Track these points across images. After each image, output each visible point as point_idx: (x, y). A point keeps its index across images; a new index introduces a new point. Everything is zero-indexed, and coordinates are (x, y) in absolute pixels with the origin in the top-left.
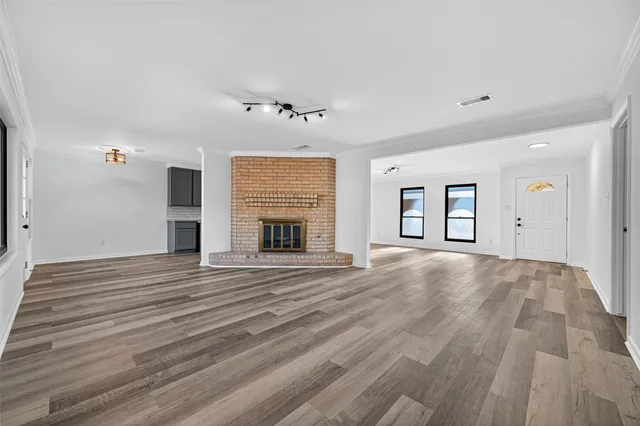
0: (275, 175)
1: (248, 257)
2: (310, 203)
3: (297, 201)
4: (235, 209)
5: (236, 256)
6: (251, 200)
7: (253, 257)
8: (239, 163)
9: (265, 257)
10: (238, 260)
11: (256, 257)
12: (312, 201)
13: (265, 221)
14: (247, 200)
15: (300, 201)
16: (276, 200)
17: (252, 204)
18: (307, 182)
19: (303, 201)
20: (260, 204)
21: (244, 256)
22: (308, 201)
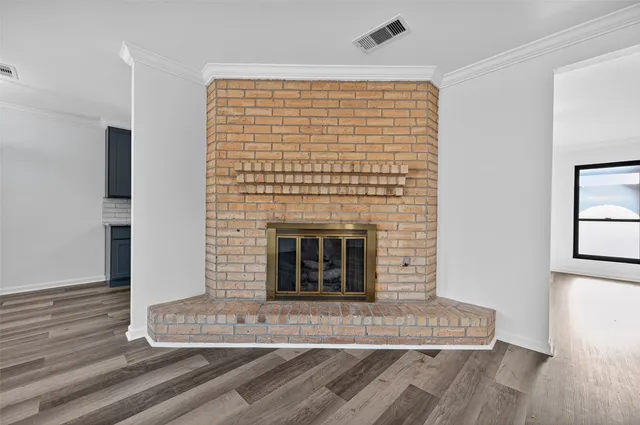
0: (305, 121)
1: (241, 321)
2: (389, 187)
3: (358, 181)
4: (215, 203)
5: (211, 319)
6: (250, 178)
7: (252, 319)
8: (222, 93)
9: (282, 322)
10: (216, 329)
11: (262, 320)
12: (392, 181)
13: (279, 227)
14: (240, 179)
15: (364, 180)
16: (308, 179)
17: (251, 189)
18: (377, 139)
19: (373, 181)
20: (269, 190)
21: (233, 319)
22: (383, 181)
